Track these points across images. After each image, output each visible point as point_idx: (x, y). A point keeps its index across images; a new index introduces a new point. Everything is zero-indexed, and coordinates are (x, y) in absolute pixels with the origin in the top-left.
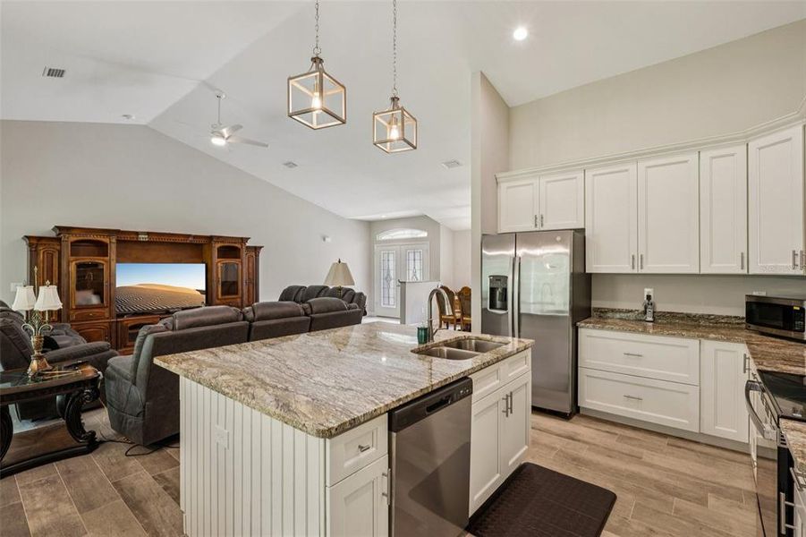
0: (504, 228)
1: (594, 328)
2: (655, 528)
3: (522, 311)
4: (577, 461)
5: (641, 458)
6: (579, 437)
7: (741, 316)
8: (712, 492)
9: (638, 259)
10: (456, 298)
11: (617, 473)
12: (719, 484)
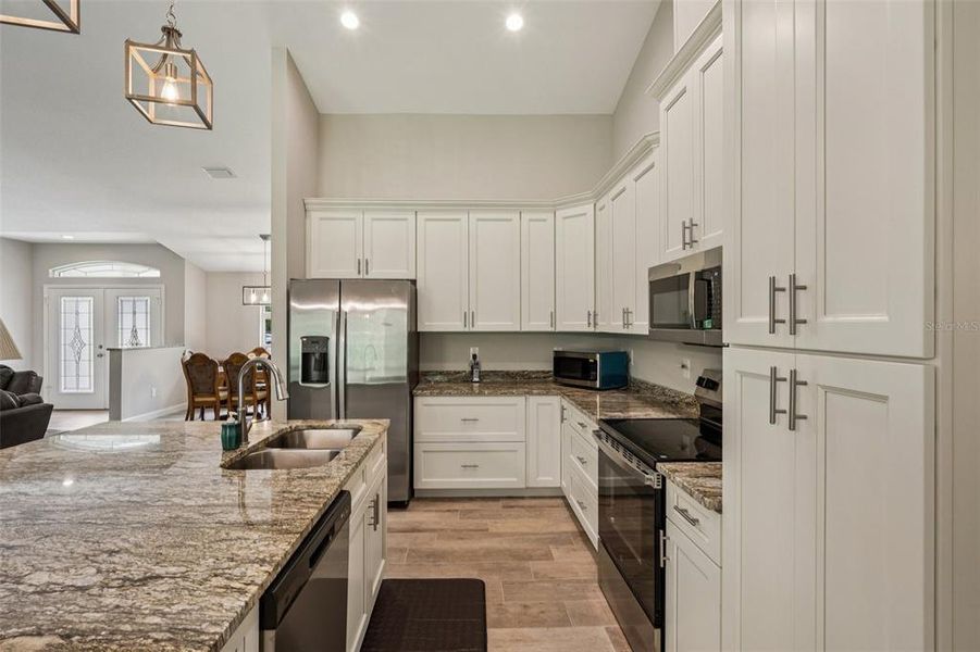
0: (315, 272)
1: (431, 394)
2: (528, 603)
3: (349, 382)
4: (435, 556)
5: (487, 530)
6: (424, 526)
7: (547, 369)
8: (551, 543)
9: (469, 317)
10: (221, 369)
11: (473, 556)
12: (552, 533)
